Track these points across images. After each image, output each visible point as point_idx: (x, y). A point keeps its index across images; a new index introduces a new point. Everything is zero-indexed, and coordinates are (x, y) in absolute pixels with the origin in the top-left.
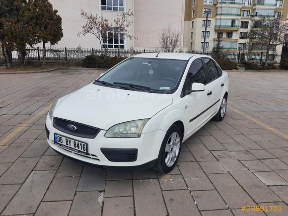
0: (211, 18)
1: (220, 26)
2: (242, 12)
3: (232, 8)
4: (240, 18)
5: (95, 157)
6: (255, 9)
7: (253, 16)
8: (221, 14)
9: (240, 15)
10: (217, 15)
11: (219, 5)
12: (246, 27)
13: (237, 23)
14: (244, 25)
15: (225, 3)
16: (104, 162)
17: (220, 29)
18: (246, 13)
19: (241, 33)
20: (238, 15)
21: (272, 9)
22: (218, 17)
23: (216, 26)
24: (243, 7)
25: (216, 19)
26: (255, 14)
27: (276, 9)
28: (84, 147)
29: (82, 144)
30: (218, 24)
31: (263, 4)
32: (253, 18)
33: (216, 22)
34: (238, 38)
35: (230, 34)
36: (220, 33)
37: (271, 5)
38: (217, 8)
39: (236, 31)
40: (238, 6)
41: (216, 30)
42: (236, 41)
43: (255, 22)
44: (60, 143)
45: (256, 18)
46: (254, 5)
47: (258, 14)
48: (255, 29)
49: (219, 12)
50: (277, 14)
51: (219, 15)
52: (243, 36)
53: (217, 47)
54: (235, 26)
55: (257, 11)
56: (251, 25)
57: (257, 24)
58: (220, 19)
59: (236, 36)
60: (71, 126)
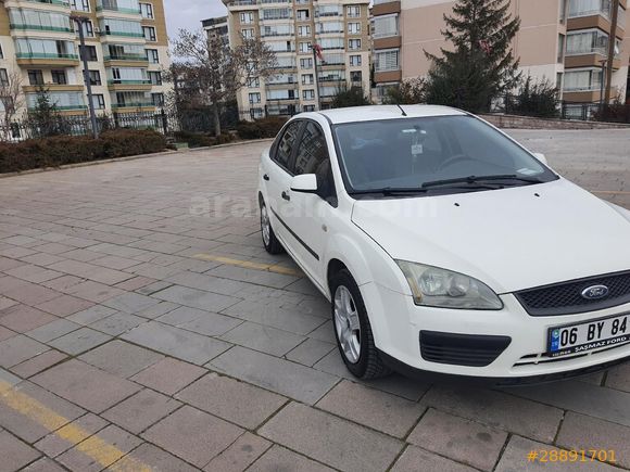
1: (31, 55)
3: (49, 12)
4: (72, 36)
6: (102, 18)
7: (100, 34)
8: (25, 27)
9: (72, 31)
10: (12, 27)
11: (10, 4)
12: (94, 58)
13: (72, 50)
14: (87, 54)
17: (34, 62)
19: (85, 72)
20: (67, 30)
21: (136, 21)
22: (18, 33)
23: (19, 55)
24: (73, 13)
25: (15, 39)
26: (104, 30)
27: (143, 21)
30: (25, 51)
31: (116, 9)
32: (103, 40)
33: (17, 46)
34: (83, 83)
35: (59, 75)
36: (35, 73)
37: (132, 12)
38: (8, 10)
39: (73, 67)
40: (62, 9)
41: (20, 65)
42: (79, 90)
43: (110, 47)
44: (569, 345)
45: (109, 39)
46: (97, 9)
47: (111, 30)
48: (113, 62)
49: (17, 21)
50: (147, 31)
51: (19, 27)
52: (92, 79)
53: (41, 106)
54: (66, 56)
55: (106, 23)
56: (101, 53)
57: (114, 51)
58: (26, 38)
59: (75, 78)
60: (594, 289)
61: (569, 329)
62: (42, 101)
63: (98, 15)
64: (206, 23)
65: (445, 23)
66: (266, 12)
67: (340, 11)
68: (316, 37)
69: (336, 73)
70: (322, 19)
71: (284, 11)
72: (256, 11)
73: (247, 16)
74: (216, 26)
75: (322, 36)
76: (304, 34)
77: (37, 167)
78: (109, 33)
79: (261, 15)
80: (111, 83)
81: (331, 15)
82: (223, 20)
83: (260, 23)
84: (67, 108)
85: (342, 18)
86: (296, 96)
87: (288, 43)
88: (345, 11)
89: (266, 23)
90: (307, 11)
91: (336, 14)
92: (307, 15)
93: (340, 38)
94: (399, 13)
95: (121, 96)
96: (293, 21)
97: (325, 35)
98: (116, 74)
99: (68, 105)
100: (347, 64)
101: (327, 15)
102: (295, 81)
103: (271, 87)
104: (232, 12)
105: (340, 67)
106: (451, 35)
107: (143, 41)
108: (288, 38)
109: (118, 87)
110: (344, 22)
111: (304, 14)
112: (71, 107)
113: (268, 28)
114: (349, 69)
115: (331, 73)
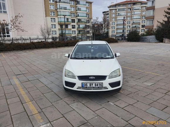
0: (55, 17)
1: (61, 21)
2: (71, 14)
3: (66, 12)
4: (70, 17)
5: (106, 88)
6: (77, 13)
7: (77, 16)
8: (60, 15)
9: (70, 16)
10: (58, 15)
11: (58, 10)
12: (74, 22)
13: (70, 20)
14: (73, 21)
15: (62, 9)
16: (110, 89)
17: (61, 23)
18: (73, 14)
19: (72, 25)
20: (69, 16)
21: (85, 13)
22: (59, 16)
23: (58, 21)
24: (71, 12)
25: (58, 18)
26: (77, 15)
27: (87, 13)
28: (101, 85)
29: (100, 84)
30: (60, 20)
31: (81, 10)
32: (77, 18)
33: (58, 19)
34: (71, 28)
35: (67, 26)
36: (61, 25)
37: (84, 11)
38: (58, 11)
39: (70, 24)
40: (69, 11)
41: (59, 24)
42: (70, 30)
43: (78, 19)
44: (86, 86)
45: (78, 18)
46: (76, 10)
47: (79, 15)
48: (79, 23)
49: (59, 14)
50: (87, 15)
51: (59, 15)
52: (73, 27)
53: (62, 33)
54: (69, 22)
55: (78, 14)
56: (76, 21)
57: (79, 20)
58: (60, 18)
59: (70, 27)
60: (91, 77)
61: (86, 84)
62: (62, 32)
63: (77, 12)
64: (103, 12)
65: (165, 12)
66: (119, 9)
67: (140, 8)
68: (132, 15)
69: (137, 25)
70: (134, 11)
71: (124, 9)
72: (116, 9)
73: (114, 10)
74: (106, 13)
75: (134, 15)
76: (129, 15)
77: (53, 47)
78: (78, 16)
79: (117, 10)
80: (78, 28)
81: (137, 9)
82: (108, 12)
83: (117, 12)
84: (67, 34)
85: (141, 10)
86: (125, 31)
87: (124, 17)
88: (141, 8)
89: (118, 12)
90: (130, 9)
91: (139, 9)
92: (130, 10)
93: (139, 16)
94: (154, 9)
95: (79, 31)
96: (126, 12)
97: (135, 15)
98: (79, 26)
99: (68, 33)
100: (141, 23)
101: (136, 10)
102: (125, 27)
103: (118, 29)
104: (110, 10)
105: (139, 24)
106: (166, 16)
107: (86, 18)
108: (124, 16)
109: (79, 29)
110: (141, 11)
111: (129, 9)
112: (68, 34)
113: (119, 14)
114: (141, 24)
115: (136, 25)
